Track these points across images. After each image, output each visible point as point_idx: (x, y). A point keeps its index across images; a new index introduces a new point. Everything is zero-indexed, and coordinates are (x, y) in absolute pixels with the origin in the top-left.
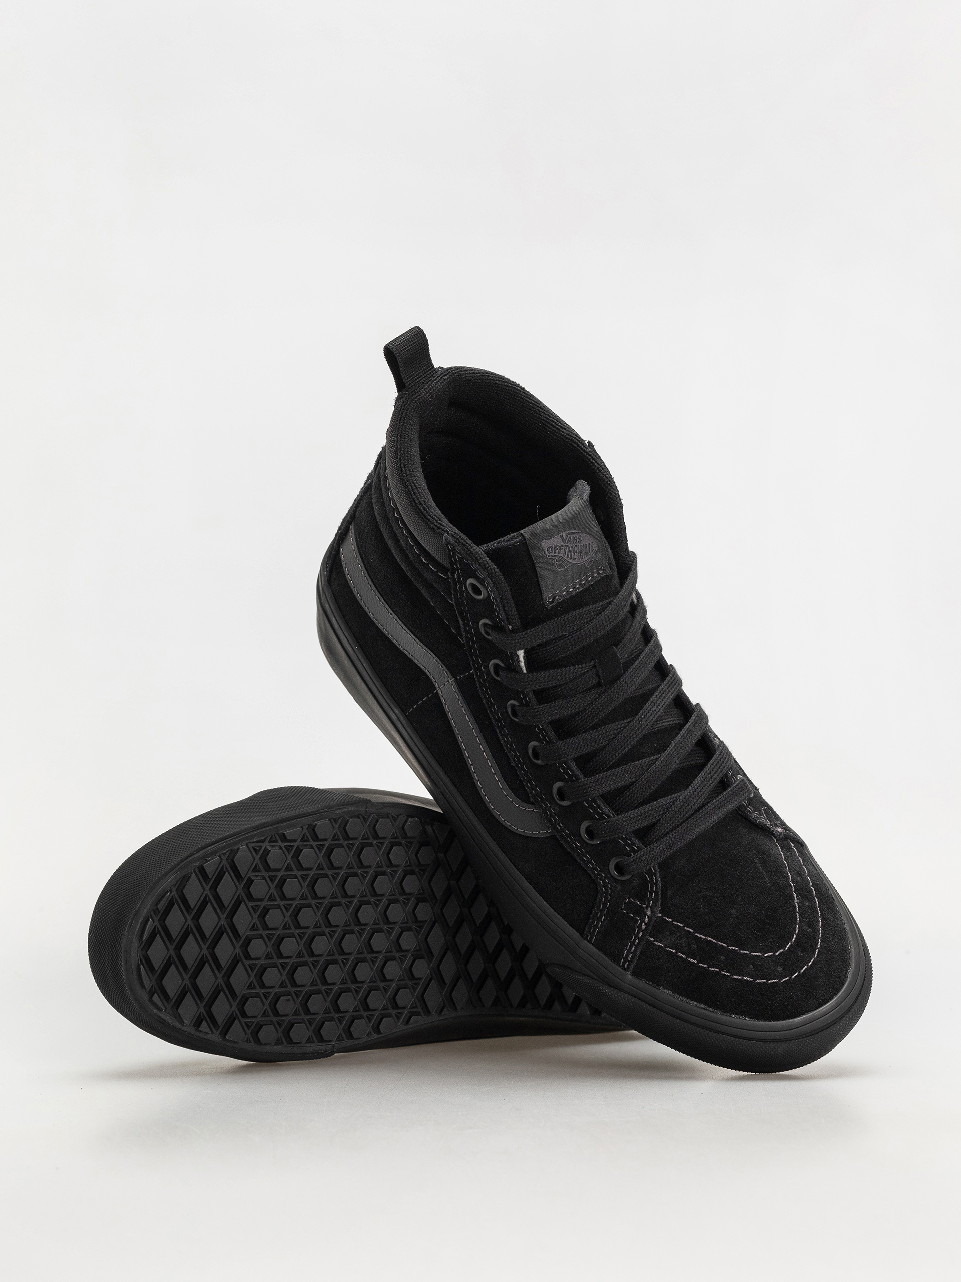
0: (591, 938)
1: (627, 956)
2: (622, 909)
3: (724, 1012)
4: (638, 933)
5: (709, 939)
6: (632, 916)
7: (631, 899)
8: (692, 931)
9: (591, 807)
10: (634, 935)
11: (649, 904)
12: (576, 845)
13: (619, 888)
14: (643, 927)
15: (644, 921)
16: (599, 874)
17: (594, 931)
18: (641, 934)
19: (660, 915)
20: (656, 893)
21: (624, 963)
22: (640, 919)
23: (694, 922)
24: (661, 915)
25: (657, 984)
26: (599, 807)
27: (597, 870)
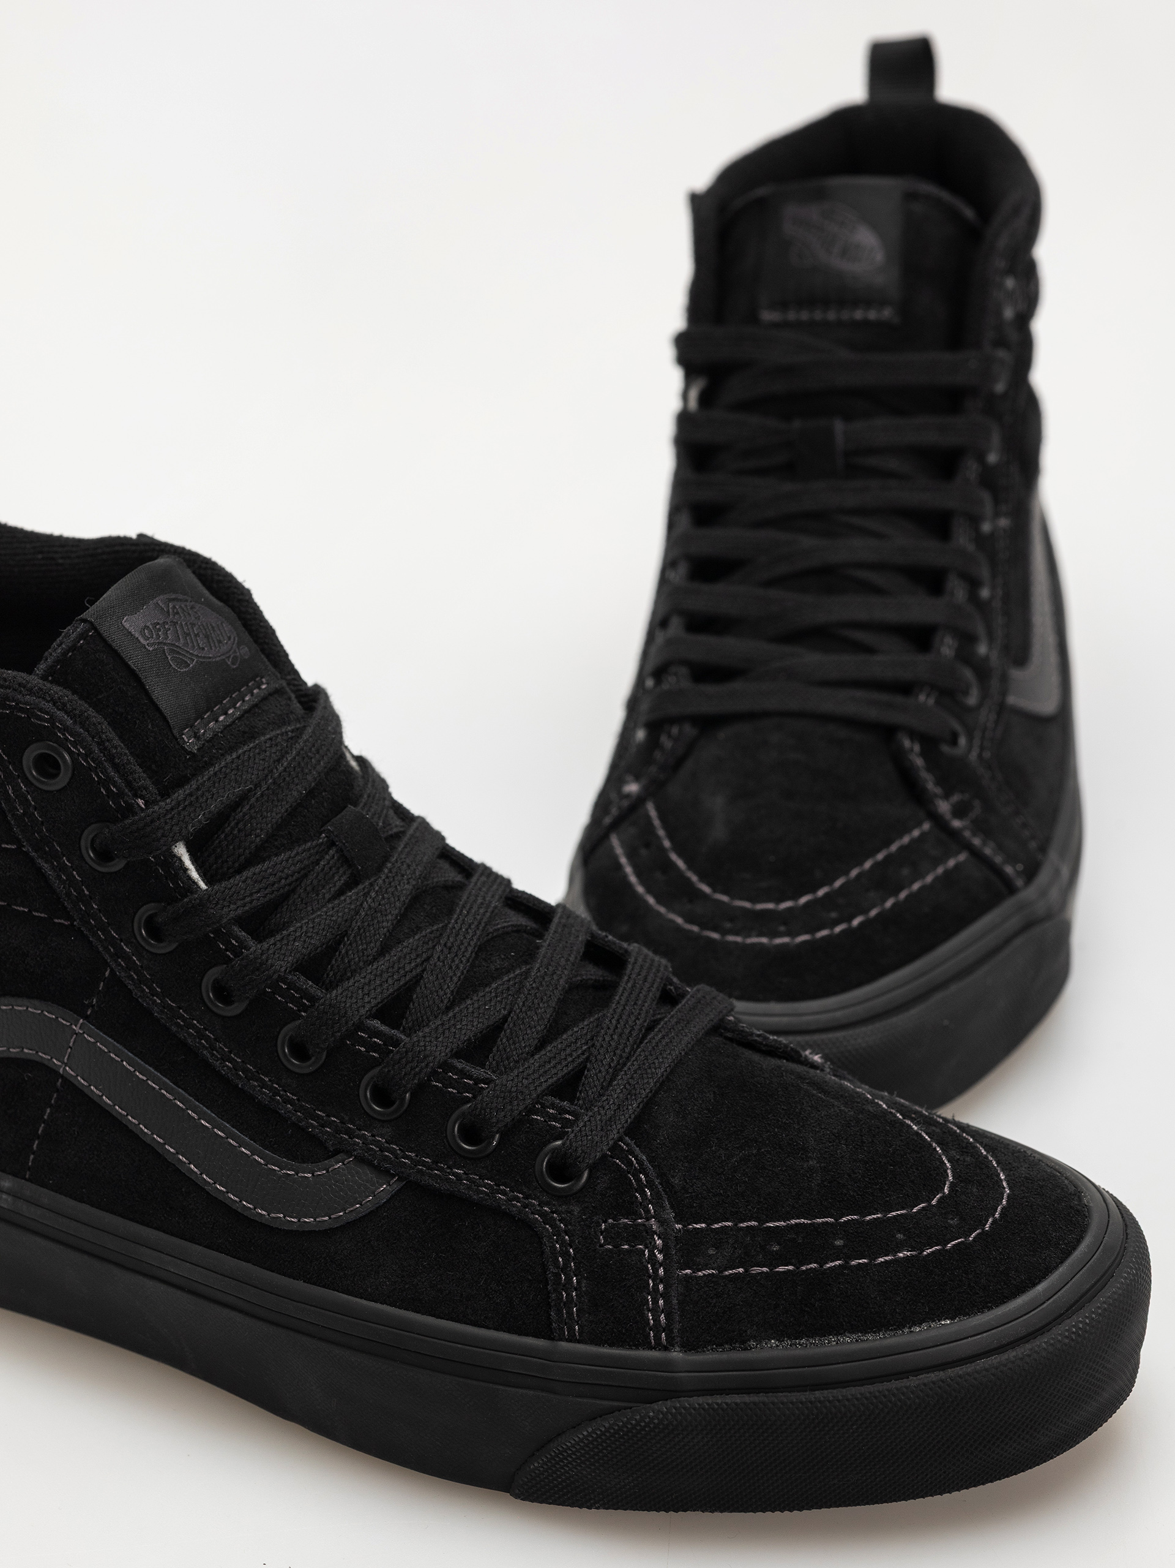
0: (571, 1330)
1: (656, 1319)
2: (602, 1246)
3: (895, 1329)
4: (656, 1271)
5: (793, 1222)
6: (626, 1247)
7: (610, 1221)
8: (755, 1223)
9: (450, 1083)
10: (650, 1277)
11: (648, 1211)
12: (454, 1174)
13: (576, 1210)
14: (660, 1257)
15: (655, 1247)
16: (525, 1206)
17: (570, 1313)
18: (661, 1271)
19: (678, 1226)
20: (650, 1185)
21: (657, 1338)
22: (646, 1247)
23: (749, 1207)
24: (680, 1226)
25: (740, 1340)
26: (463, 1074)
27: (517, 1199)
